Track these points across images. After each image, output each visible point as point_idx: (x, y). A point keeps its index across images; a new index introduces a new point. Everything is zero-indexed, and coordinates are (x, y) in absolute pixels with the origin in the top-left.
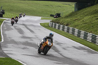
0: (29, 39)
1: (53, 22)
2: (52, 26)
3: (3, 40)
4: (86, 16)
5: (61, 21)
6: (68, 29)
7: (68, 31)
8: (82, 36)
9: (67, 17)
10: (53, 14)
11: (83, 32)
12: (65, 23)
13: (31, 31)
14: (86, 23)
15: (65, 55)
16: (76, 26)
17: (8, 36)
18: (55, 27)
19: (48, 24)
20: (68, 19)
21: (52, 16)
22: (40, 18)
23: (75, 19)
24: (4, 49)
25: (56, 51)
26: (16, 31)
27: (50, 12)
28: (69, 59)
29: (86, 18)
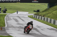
0: (22, 25)
1: (35, 14)
2: (35, 17)
3: (6, 26)
4: (54, 11)
5: (40, 14)
6: (44, 19)
7: (44, 20)
8: (52, 22)
9: (43, 12)
10: (35, 10)
11: (53, 20)
12: (42, 15)
13: (23, 20)
14: (54, 15)
15: (43, 34)
16: (48, 17)
17: (9, 24)
18: (37, 18)
19: (32, 16)
20: (44, 13)
21: (34, 11)
22: (28, 13)
23: (48, 12)
24: (7, 31)
25: (37, 31)
26: (14, 20)
27: (34, 9)
28: (45, 35)
29: (54, 12)
